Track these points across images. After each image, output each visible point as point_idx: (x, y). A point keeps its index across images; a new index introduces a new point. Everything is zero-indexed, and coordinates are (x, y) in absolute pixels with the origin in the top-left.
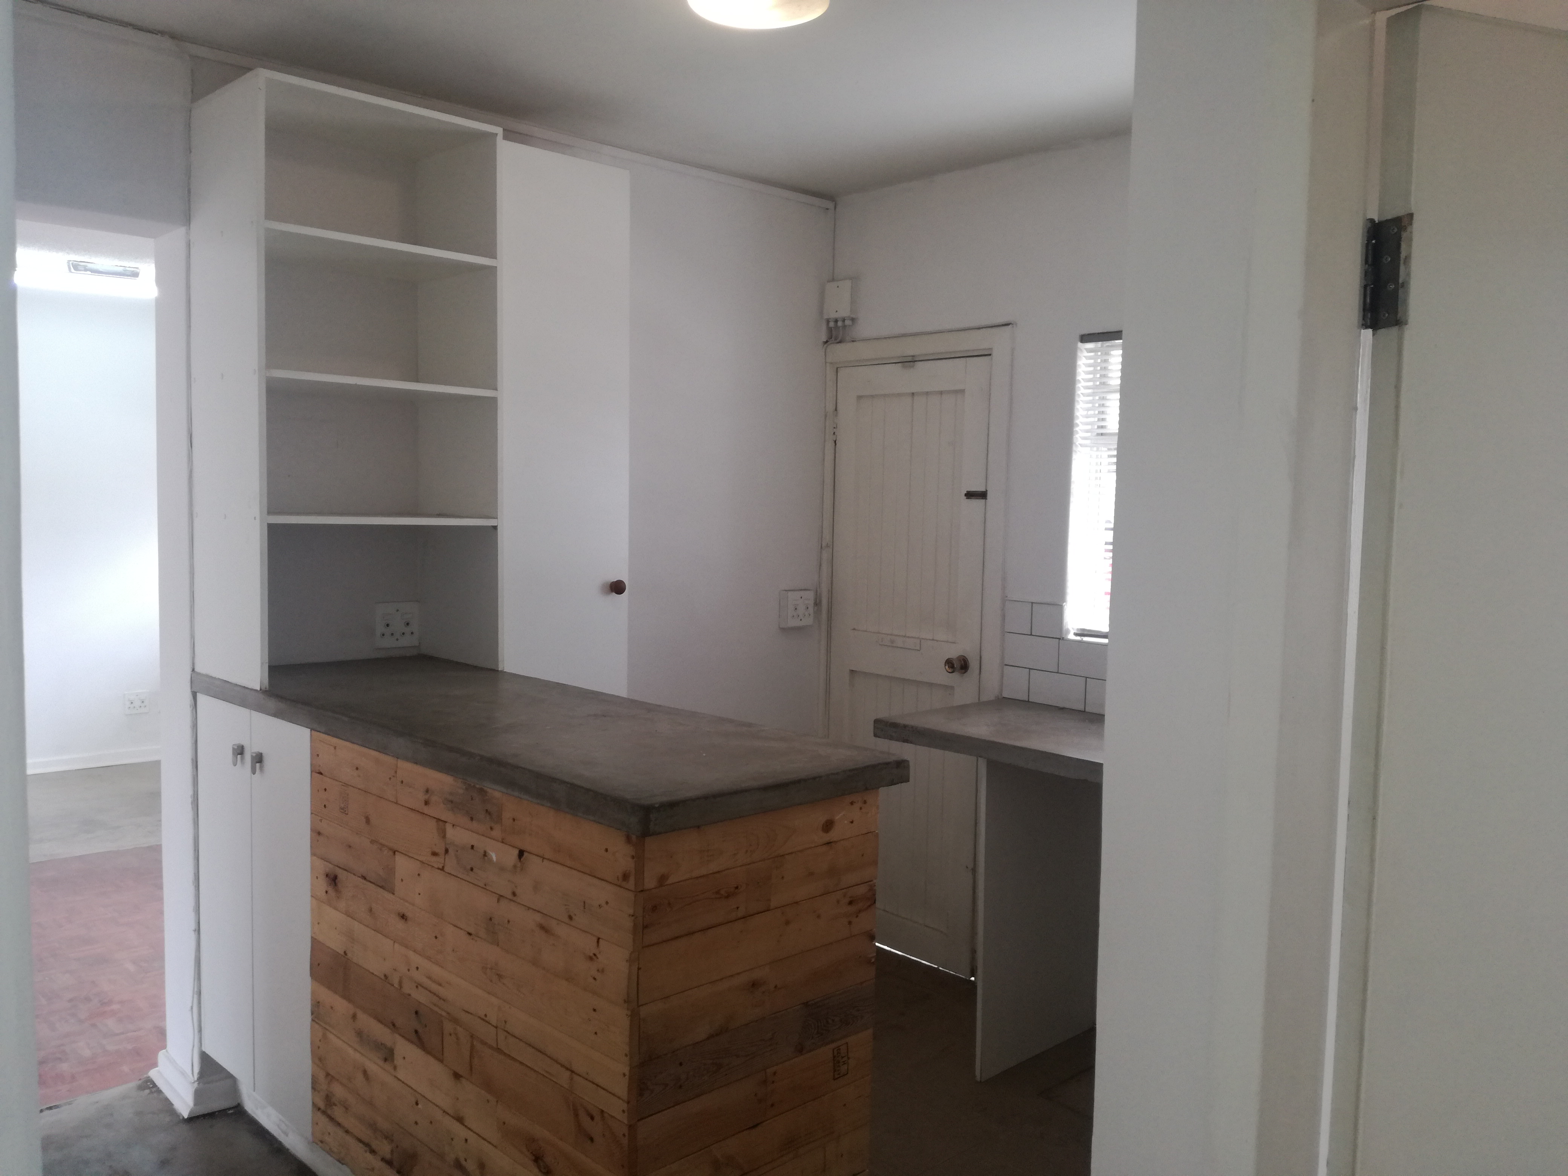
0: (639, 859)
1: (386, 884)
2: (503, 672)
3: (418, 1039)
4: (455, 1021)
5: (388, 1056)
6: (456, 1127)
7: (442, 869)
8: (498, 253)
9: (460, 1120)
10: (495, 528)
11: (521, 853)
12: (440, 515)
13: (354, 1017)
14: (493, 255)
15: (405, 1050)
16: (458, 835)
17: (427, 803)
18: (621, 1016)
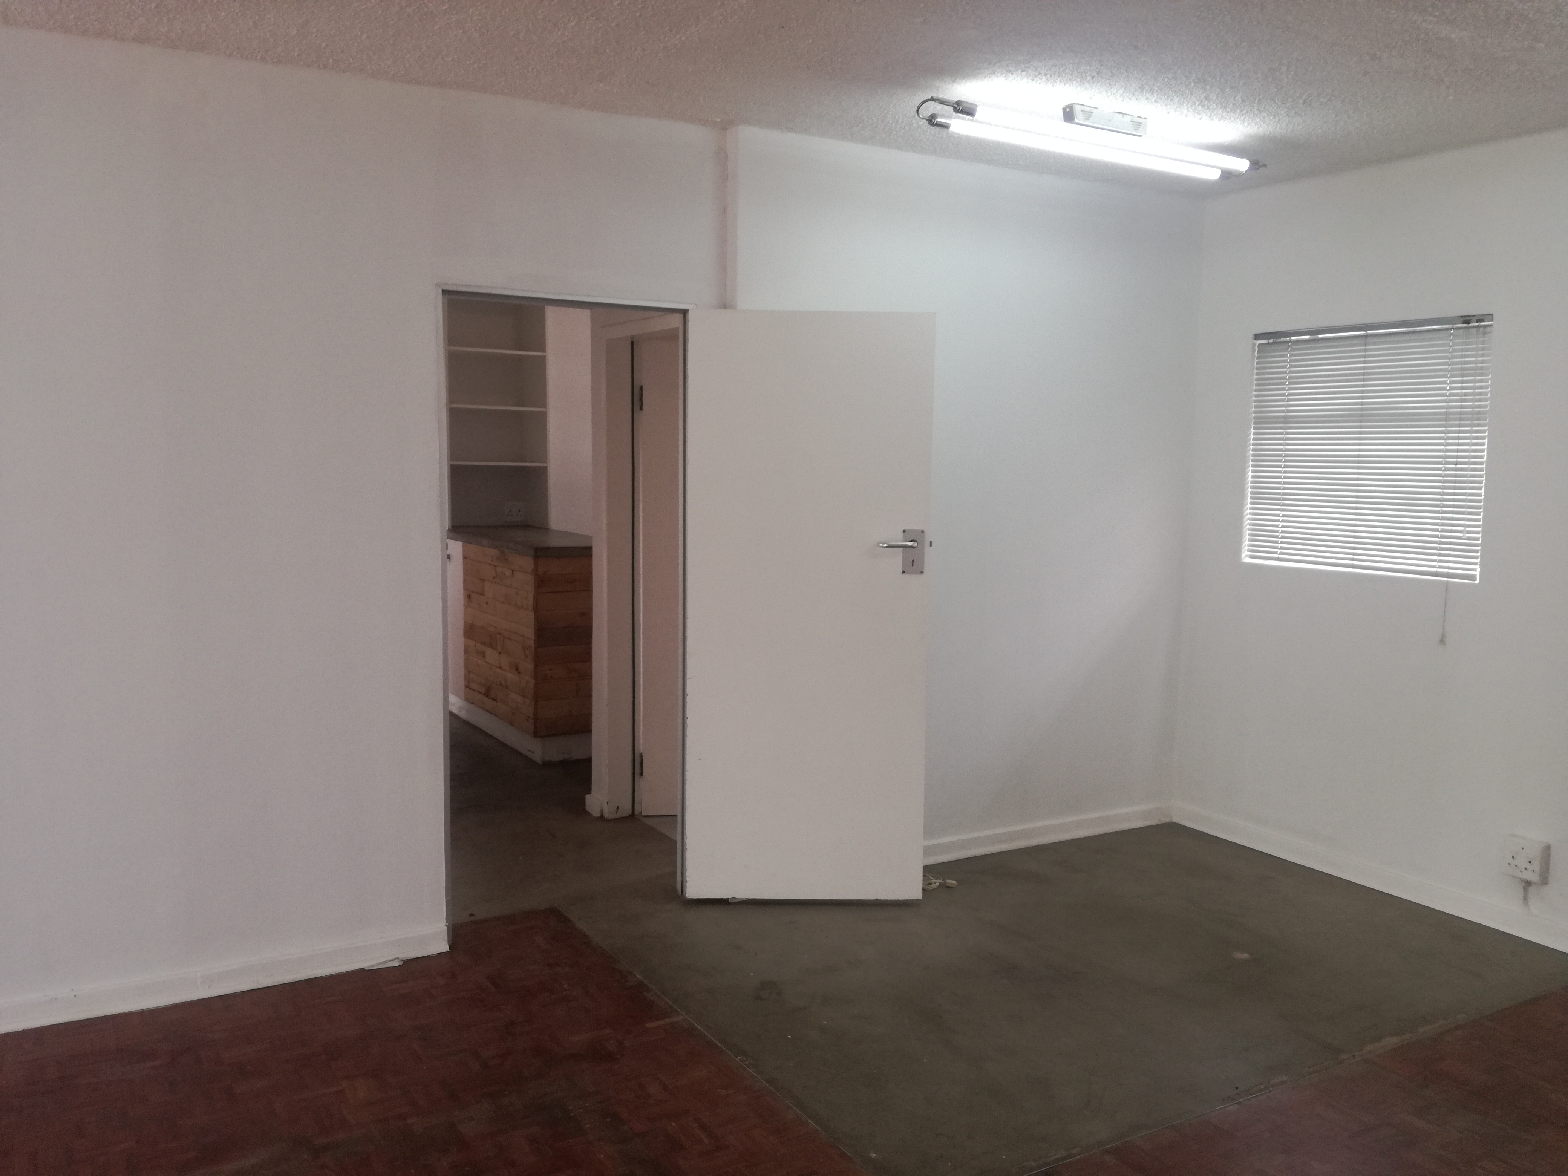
0: (536, 564)
1: (482, 594)
2: (550, 529)
3: (492, 646)
4: (500, 634)
5: (483, 655)
6: (499, 671)
7: (496, 582)
8: (547, 350)
9: (501, 668)
10: (547, 467)
11: (513, 570)
12: (531, 462)
13: (475, 646)
14: (544, 351)
15: (489, 651)
16: (499, 570)
17: (492, 561)
18: (531, 615)
